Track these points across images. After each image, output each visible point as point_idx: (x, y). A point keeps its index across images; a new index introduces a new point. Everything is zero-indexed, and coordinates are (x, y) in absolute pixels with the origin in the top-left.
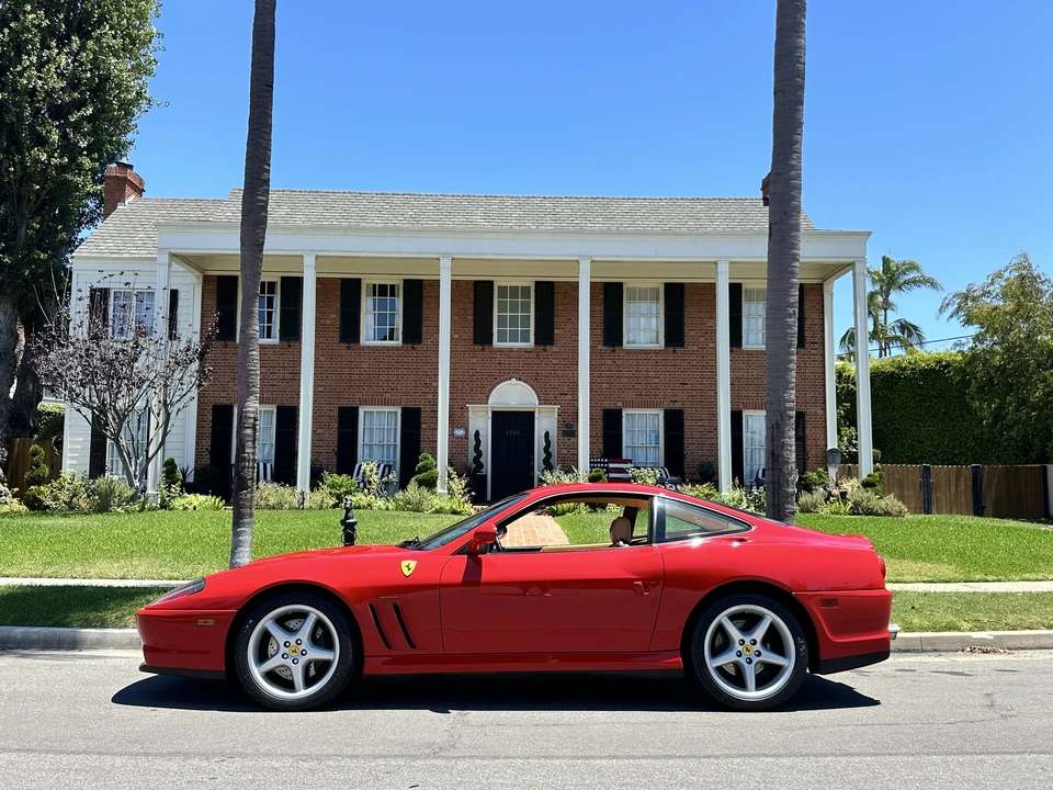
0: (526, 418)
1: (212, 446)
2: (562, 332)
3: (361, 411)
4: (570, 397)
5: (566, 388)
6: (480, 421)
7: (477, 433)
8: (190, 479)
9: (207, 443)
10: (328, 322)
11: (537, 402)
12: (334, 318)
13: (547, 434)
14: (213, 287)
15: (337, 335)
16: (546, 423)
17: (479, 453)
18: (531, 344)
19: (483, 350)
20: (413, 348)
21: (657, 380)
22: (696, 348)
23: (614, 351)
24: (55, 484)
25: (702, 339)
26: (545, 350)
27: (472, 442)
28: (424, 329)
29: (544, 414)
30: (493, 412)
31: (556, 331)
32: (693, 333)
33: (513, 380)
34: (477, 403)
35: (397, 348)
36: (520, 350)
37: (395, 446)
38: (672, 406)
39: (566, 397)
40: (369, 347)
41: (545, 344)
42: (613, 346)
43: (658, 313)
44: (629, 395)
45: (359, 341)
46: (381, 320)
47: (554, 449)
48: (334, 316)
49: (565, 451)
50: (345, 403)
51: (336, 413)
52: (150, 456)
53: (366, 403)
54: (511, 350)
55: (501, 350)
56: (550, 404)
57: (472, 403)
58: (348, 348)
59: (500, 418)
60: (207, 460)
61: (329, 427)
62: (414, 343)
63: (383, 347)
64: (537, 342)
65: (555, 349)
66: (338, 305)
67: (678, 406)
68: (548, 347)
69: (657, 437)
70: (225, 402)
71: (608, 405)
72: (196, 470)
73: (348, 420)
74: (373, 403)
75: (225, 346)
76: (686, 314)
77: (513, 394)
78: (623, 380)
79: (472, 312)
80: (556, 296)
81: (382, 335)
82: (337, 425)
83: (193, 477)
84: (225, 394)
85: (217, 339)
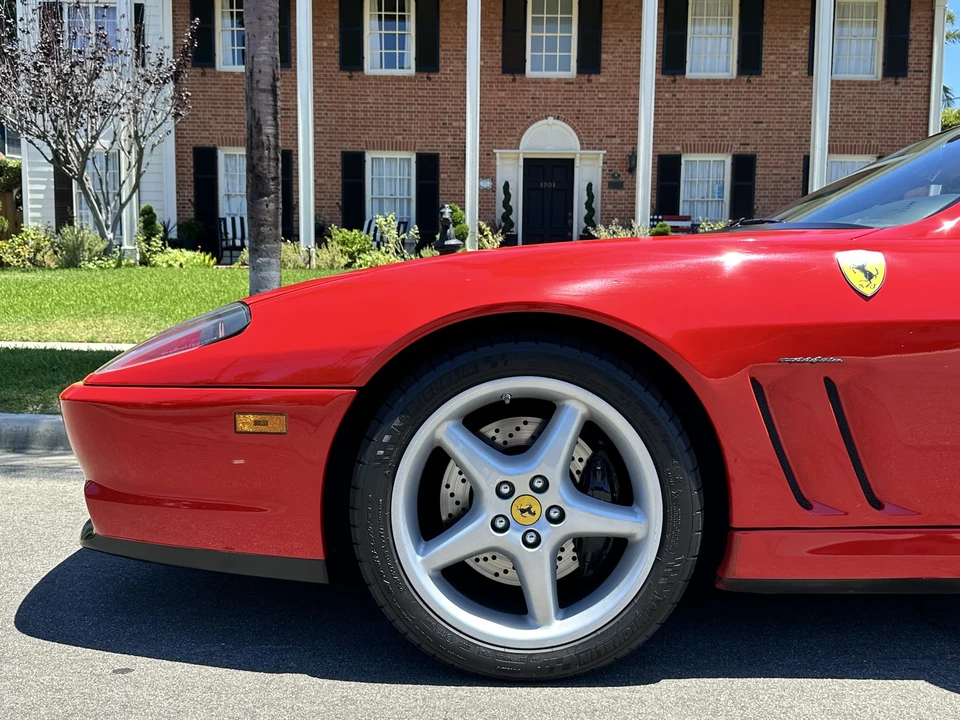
0: (566, 167)
1: (195, 196)
2: (611, 57)
3: (368, 157)
4: (618, 140)
5: (614, 129)
6: (510, 170)
7: (506, 185)
8: (173, 235)
9: (190, 193)
10: (325, 44)
11: (579, 146)
12: (333, 39)
13: (590, 186)
15: (336, 60)
16: (589, 172)
17: (509, 209)
18: (572, 73)
19: (514, 80)
20: (429, 78)
21: (726, 118)
22: (775, 77)
23: (674, 81)
24: (17, 240)
25: (784, 66)
26: (590, 81)
27: (500, 196)
28: (442, 54)
29: (586, 162)
30: (525, 159)
31: (604, 56)
32: (772, 58)
33: (551, 119)
34: (506, 148)
35: (409, 79)
36: (559, 81)
37: (409, 200)
38: (742, 150)
39: (614, 140)
40: (375, 77)
41: (590, 74)
42: (674, 75)
43: (729, 33)
44: (692, 137)
45: (362, 69)
46: (389, 42)
47: (597, 204)
48: (331, 37)
49: (610, 207)
50: (349, 147)
51: (338, 159)
52: (124, 200)
53: (374, 148)
54: (547, 81)
55: (536, 81)
56: (594, 149)
57: (500, 148)
58: (350, 77)
59: (534, 168)
60: (190, 214)
61: (331, 177)
62: (429, 72)
63: (393, 77)
64: (580, 71)
65: (602, 80)
66: (336, 22)
67: (749, 150)
68: (593, 77)
69: (722, 189)
70: (206, 143)
71: (664, 150)
72: (180, 226)
73: (353, 167)
74: (381, 147)
75: (204, 74)
76: (766, 34)
77: (550, 137)
78: (684, 118)
79: (499, 31)
80: (605, 10)
81: (390, 62)
82: (340, 174)
83: (176, 233)
84: (207, 134)
85: (194, 66)
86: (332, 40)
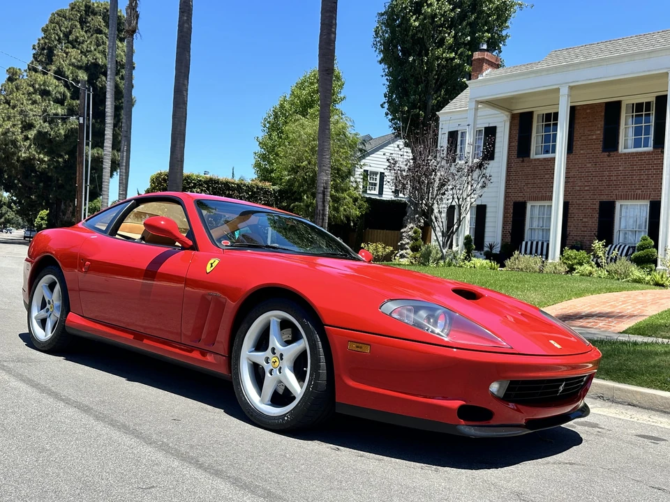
1: (512, 229)
3: (618, 204)
8: (497, 250)
9: (509, 228)
10: (594, 137)
14: (517, 121)
15: (600, 146)
20: (662, 152)
35: (648, 153)
37: (645, 232)
40: (625, 154)
45: (617, 150)
46: (638, 131)
48: (599, 132)
50: (605, 198)
51: (597, 207)
53: (621, 198)
58: (609, 156)
60: (509, 240)
61: (592, 217)
62: (662, 148)
63: (638, 153)
66: (603, 123)
70: (521, 199)
72: (502, 247)
74: (626, 198)
75: (523, 161)
81: (637, 144)
82: (597, 215)
83: (499, 249)
84: (521, 194)
85: (518, 157)
86: (599, 134)
